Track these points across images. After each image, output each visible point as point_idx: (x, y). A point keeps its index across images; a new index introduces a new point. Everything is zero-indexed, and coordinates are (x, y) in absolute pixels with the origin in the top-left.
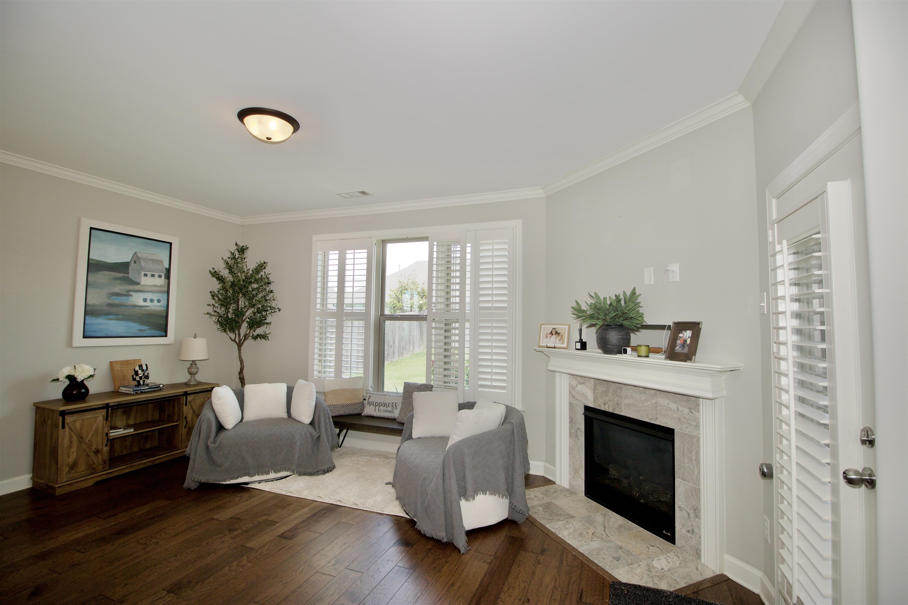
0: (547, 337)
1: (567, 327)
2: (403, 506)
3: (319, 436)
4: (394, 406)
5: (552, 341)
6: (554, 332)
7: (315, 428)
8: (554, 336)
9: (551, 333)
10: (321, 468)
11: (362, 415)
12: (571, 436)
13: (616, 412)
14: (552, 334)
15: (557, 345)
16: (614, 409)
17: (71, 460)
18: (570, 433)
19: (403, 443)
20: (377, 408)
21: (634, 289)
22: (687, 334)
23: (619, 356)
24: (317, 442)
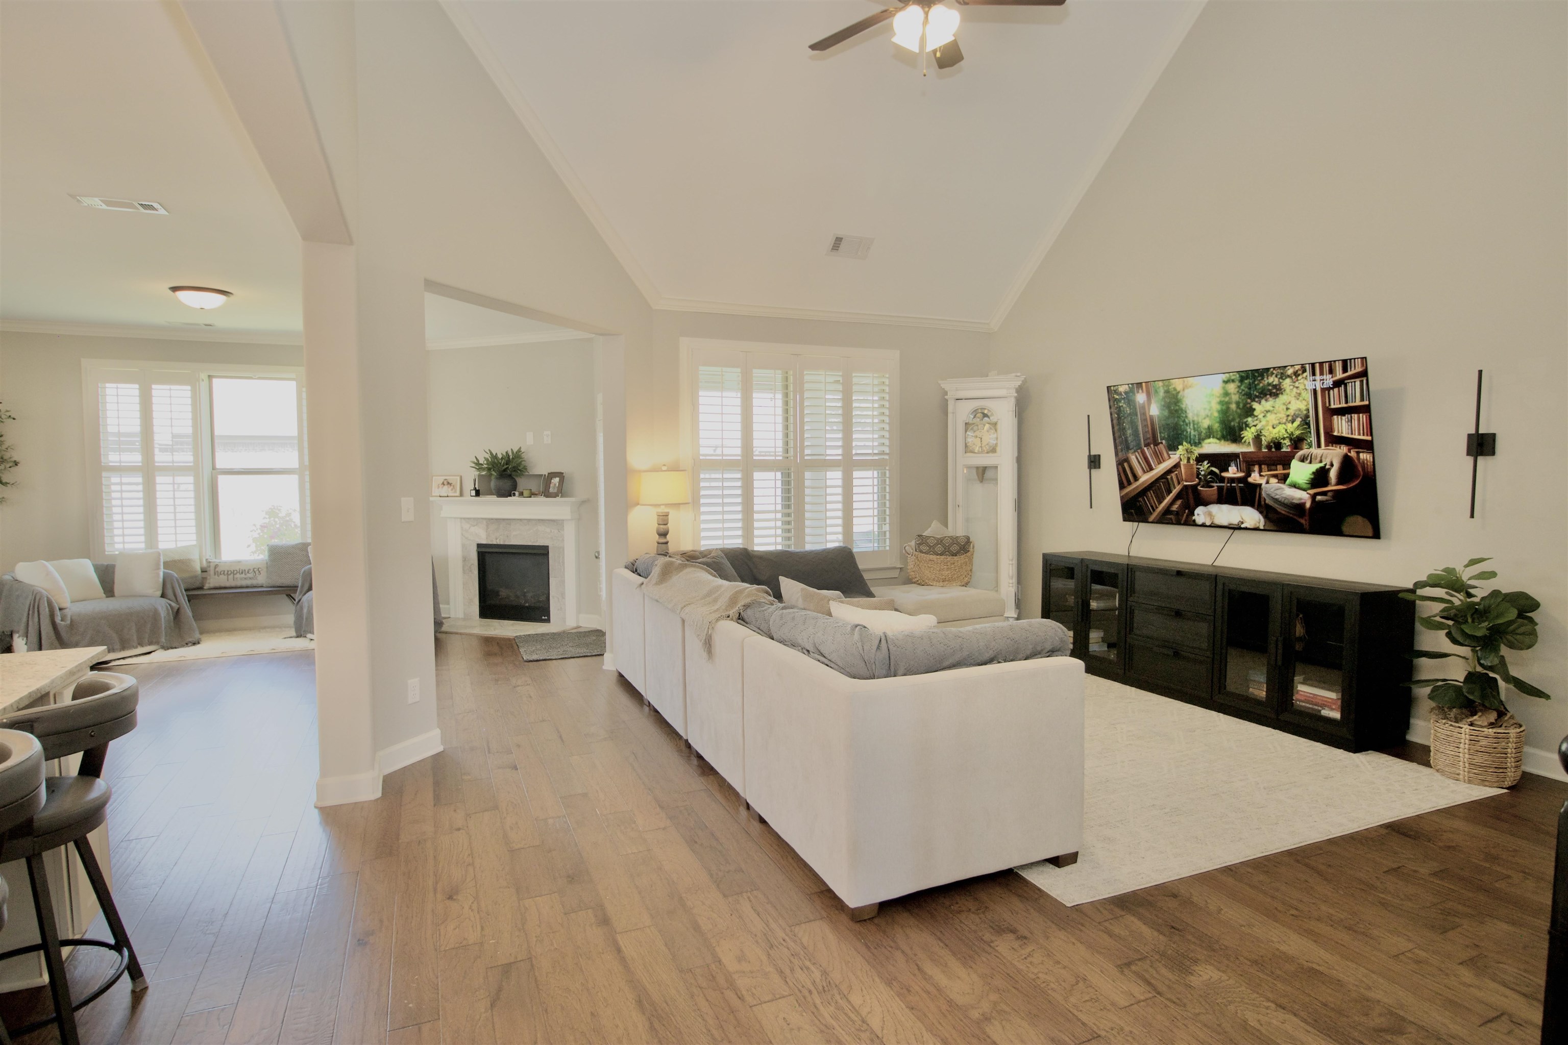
0: (439, 488)
1: (459, 478)
3: (177, 610)
5: (445, 490)
6: (445, 483)
7: (169, 601)
8: (446, 487)
9: (443, 484)
11: (205, 587)
12: (464, 572)
13: (507, 543)
14: (444, 485)
15: (449, 495)
16: (504, 541)
18: (463, 570)
19: (305, 594)
20: (231, 576)
21: (520, 448)
22: (556, 481)
23: (509, 498)
24: (177, 614)
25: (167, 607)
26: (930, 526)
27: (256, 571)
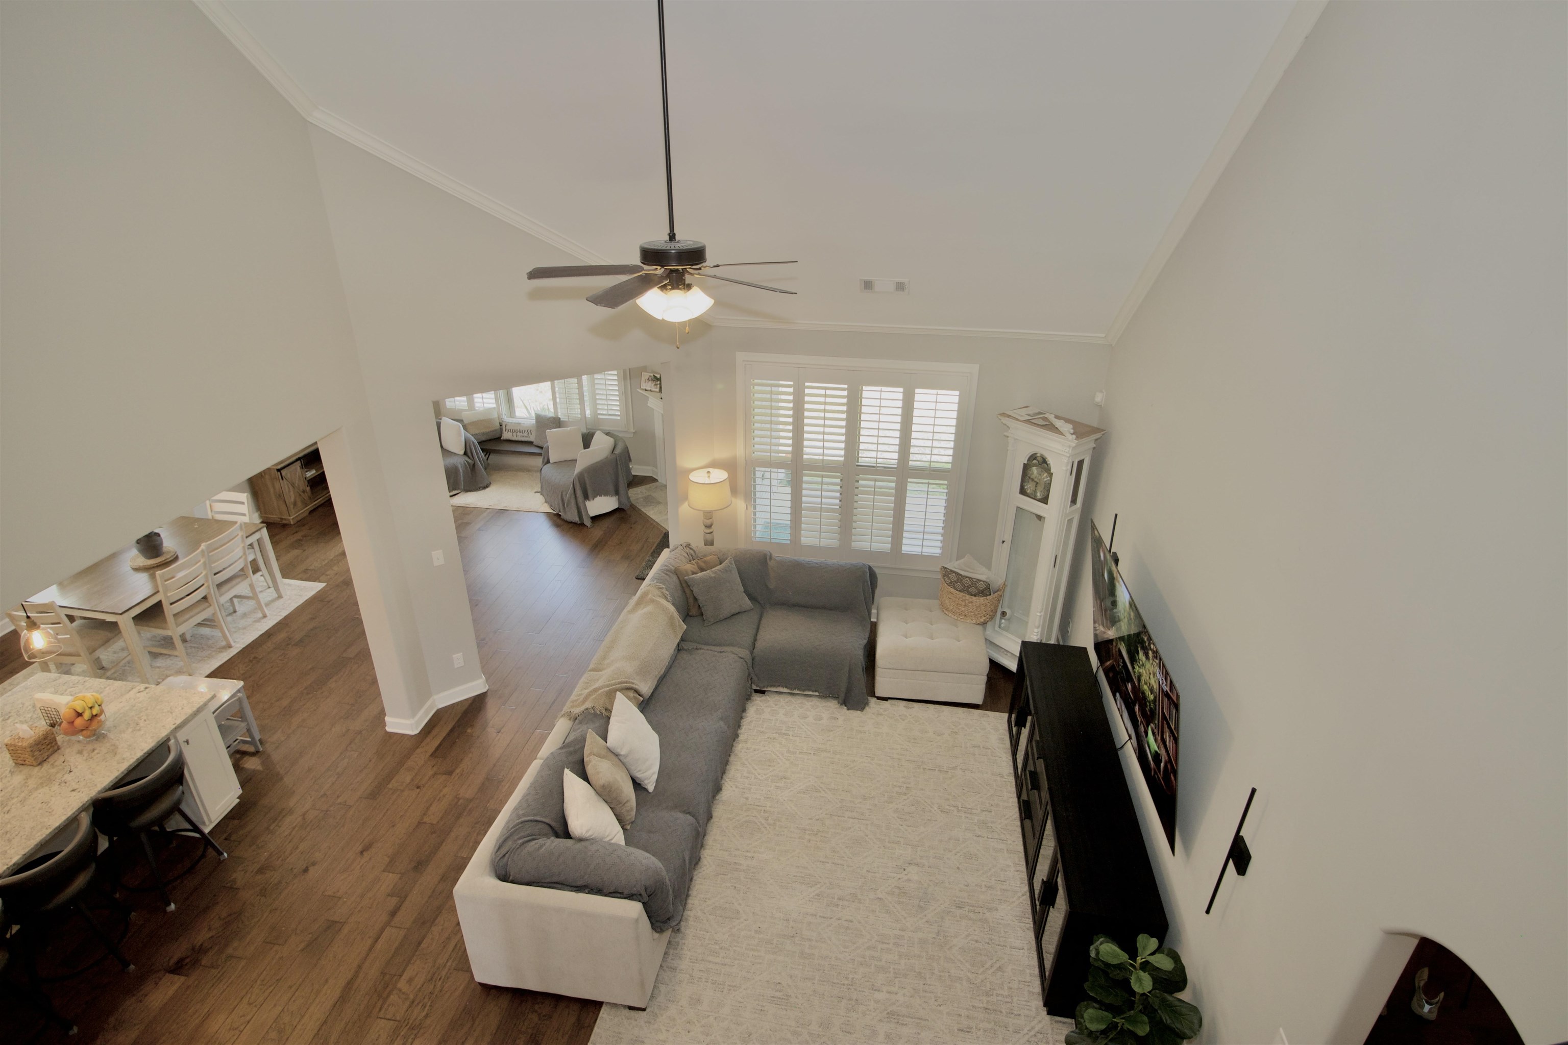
0: (645, 382)
2: (551, 506)
3: (474, 463)
4: (530, 433)
7: (468, 457)
9: (648, 379)
10: (481, 485)
11: (502, 439)
14: (649, 381)
17: (292, 500)
19: (544, 463)
20: (515, 434)
24: (473, 467)
25: (465, 465)
26: (964, 557)
27: (529, 432)
